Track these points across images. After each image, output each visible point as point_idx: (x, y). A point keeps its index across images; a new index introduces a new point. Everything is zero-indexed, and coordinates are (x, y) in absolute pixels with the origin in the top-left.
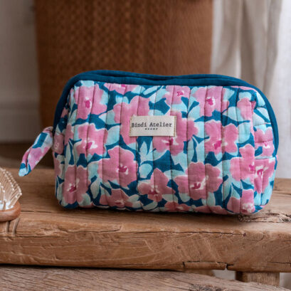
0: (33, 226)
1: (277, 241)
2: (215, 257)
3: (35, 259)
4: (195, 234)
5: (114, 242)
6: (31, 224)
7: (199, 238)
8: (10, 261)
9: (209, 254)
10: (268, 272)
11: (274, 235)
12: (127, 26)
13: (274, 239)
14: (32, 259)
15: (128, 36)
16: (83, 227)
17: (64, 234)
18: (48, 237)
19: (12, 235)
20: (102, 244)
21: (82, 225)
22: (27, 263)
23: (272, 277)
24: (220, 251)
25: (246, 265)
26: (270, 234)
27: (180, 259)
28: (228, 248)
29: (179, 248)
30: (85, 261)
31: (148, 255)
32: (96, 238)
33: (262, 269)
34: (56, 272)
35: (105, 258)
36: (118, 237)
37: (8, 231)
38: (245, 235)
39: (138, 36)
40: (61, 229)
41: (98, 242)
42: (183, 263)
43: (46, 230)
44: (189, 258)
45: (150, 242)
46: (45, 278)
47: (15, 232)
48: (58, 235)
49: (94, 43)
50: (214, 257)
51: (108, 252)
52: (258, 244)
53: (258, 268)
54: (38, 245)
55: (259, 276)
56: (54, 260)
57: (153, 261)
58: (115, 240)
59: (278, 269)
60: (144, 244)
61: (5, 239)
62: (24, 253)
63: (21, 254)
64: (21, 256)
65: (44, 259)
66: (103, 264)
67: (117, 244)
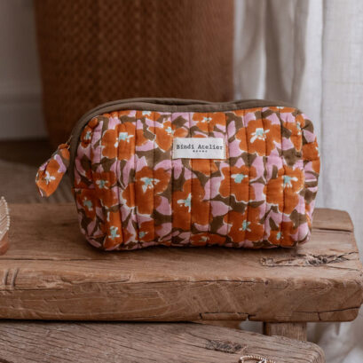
0: (33, 278)
1: (303, 288)
2: (235, 307)
3: (37, 313)
4: (212, 283)
5: (124, 293)
6: (31, 275)
7: (217, 287)
8: (9, 316)
9: (228, 304)
10: (294, 323)
11: (299, 282)
12: (137, 15)
13: (300, 286)
14: (33, 313)
15: (138, 26)
16: (88, 277)
17: (67, 286)
18: (49, 289)
19: (11, 287)
20: (110, 296)
21: (87, 275)
22: (28, 318)
23: (299, 328)
24: (241, 301)
25: (269, 315)
26: (295, 281)
27: (196, 310)
28: (249, 298)
29: (194, 298)
30: (91, 314)
31: (161, 306)
32: (103, 289)
33: (287, 319)
34: (60, 328)
35: (113, 311)
36: (128, 288)
37: (6, 283)
38: (267, 283)
39: (150, 26)
40: (64, 280)
41: (105, 293)
42: (200, 314)
43: (48, 281)
44: (207, 310)
45: (162, 292)
46: (48, 336)
47: (14, 285)
48: (62, 287)
49: (101, 36)
50: (233, 307)
51: (116, 304)
52: (281, 293)
53: (282, 319)
54: (40, 298)
55: (284, 327)
56: (58, 314)
57: (167, 313)
58: (125, 291)
59: (304, 319)
60: (156, 294)
61: (3, 292)
62: (24, 307)
63: (21, 309)
64: (21, 310)
65: (47, 313)
66: (112, 317)
67: (126, 296)
